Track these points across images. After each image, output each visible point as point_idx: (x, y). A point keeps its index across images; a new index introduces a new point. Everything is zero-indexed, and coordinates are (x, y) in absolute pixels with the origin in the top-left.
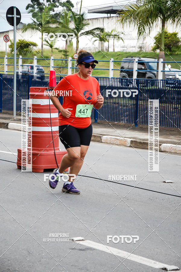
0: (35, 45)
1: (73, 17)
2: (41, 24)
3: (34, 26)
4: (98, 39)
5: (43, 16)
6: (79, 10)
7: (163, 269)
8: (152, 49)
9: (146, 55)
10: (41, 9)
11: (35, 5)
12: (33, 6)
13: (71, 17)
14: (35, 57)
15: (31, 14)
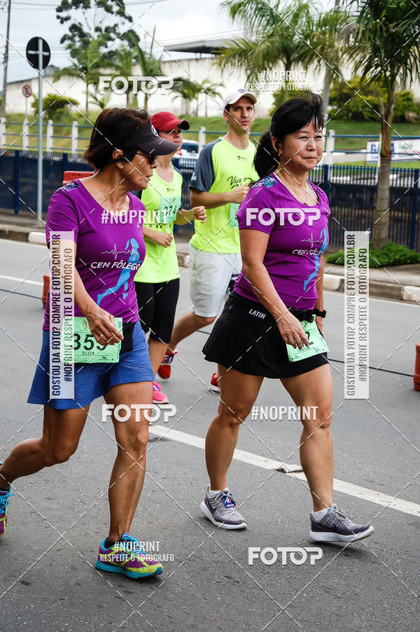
0: (75, 103)
1: (140, 58)
2: (85, 69)
3: (74, 72)
4: (181, 95)
5: (89, 55)
6: (149, 46)
7: (278, 470)
8: (269, 113)
9: (259, 123)
10: (86, 44)
11: (75, 36)
12: (71, 38)
13: (136, 58)
14: (75, 123)
15: (69, 51)
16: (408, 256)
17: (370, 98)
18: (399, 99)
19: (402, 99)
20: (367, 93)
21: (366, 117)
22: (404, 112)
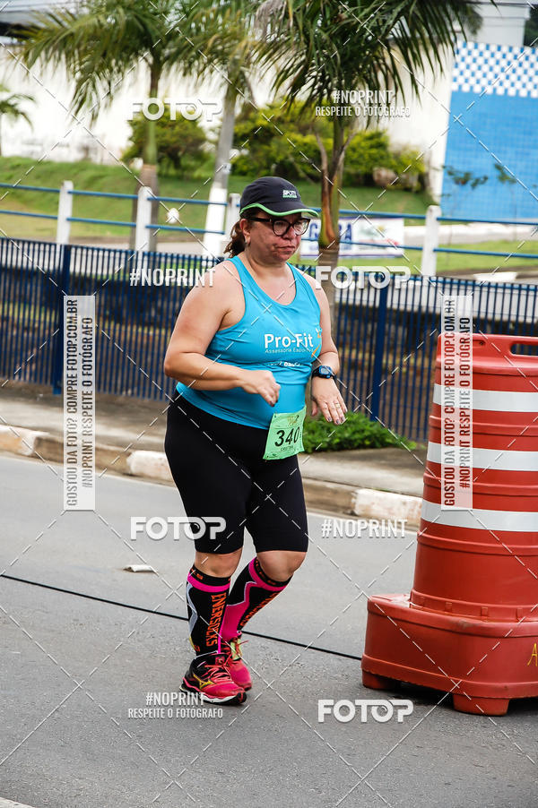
8: (121, 156)
9: (102, 173)
16: (367, 433)
17: (309, 138)
18: (363, 144)
19: (369, 143)
20: (303, 131)
21: (302, 174)
22: (371, 169)
